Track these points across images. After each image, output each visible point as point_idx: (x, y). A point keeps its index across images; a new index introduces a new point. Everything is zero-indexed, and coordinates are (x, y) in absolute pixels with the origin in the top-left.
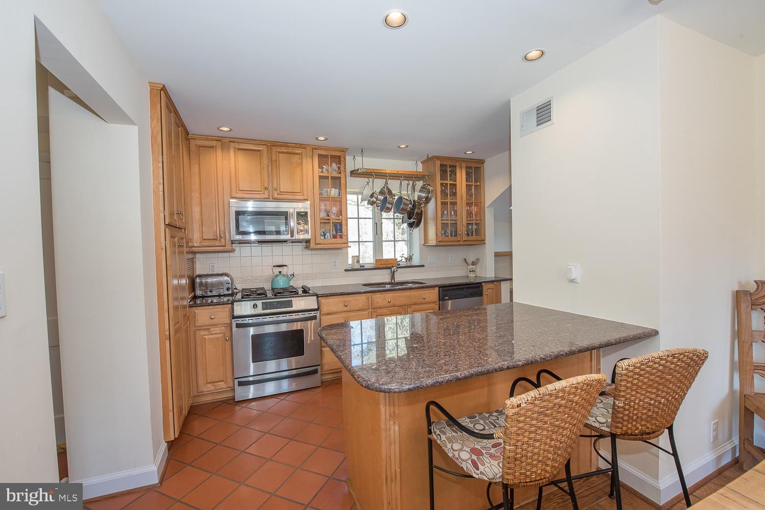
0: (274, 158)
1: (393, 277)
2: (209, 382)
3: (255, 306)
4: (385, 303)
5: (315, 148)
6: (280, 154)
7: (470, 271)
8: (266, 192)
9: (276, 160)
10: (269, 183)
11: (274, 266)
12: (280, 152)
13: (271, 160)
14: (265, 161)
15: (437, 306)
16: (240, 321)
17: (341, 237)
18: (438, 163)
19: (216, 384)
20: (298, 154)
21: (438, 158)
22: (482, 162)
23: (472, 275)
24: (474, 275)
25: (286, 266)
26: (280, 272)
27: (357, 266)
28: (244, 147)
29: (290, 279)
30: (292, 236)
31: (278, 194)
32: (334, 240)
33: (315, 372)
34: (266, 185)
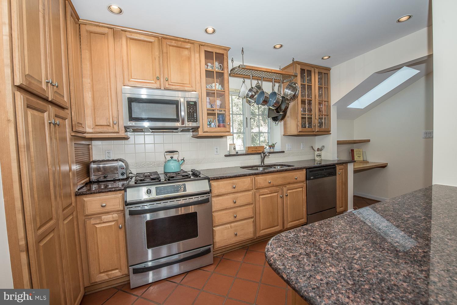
0: (165, 50)
1: (263, 161)
2: (102, 271)
3: (149, 192)
4: (267, 184)
5: (201, 45)
6: (170, 47)
7: (317, 156)
8: (158, 82)
9: (167, 53)
10: (160, 74)
11: (166, 152)
12: (170, 46)
13: (161, 52)
14: (157, 53)
15: (305, 185)
16: (134, 208)
17: (224, 126)
18: (299, 67)
19: (110, 273)
20: (187, 49)
21: (299, 63)
22: (329, 69)
23: (318, 159)
24: (320, 159)
25: (177, 152)
26: (172, 158)
27: (234, 152)
28: (136, 38)
29: (180, 163)
30: (183, 123)
31: (169, 84)
32: (218, 129)
33: (208, 251)
34: (158, 75)
